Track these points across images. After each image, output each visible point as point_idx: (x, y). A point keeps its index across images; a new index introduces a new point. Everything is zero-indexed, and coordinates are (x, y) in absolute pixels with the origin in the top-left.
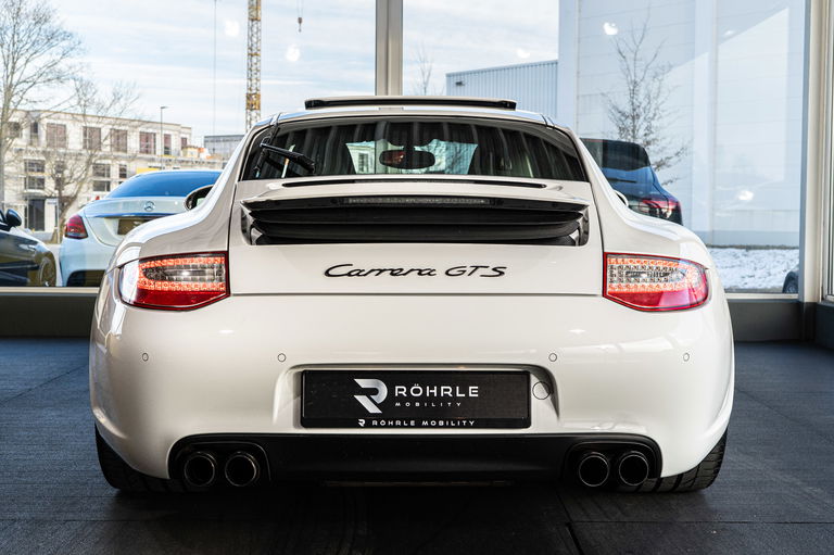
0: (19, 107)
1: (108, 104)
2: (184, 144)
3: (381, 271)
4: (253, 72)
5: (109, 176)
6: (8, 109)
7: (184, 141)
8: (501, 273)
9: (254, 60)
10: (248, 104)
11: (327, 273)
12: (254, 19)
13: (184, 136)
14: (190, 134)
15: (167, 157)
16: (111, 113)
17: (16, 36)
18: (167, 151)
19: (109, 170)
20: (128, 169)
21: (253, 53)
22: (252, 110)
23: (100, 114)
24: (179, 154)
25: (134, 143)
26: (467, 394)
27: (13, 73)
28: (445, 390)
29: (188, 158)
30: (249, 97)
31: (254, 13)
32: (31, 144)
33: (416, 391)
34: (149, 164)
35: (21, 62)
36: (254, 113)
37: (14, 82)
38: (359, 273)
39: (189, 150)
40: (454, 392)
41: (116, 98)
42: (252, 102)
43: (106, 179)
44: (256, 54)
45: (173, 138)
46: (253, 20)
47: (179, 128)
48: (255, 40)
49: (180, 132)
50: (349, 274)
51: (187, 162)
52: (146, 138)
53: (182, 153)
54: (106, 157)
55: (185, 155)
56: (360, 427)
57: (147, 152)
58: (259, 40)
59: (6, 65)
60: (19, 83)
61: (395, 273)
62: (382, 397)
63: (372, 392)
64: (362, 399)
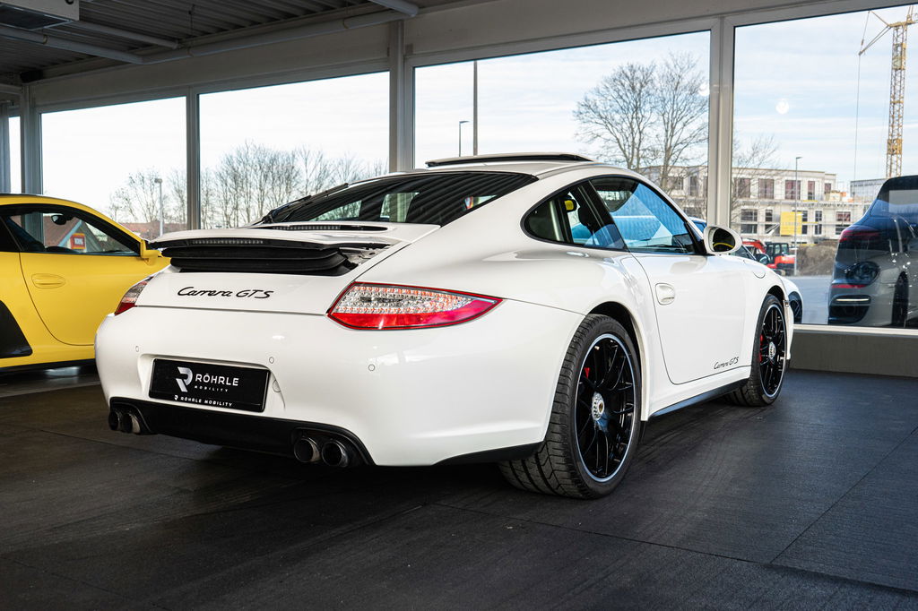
0: (676, 164)
1: (748, 158)
2: (828, 189)
3: (205, 292)
4: (895, 118)
5: (756, 220)
6: (667, 166)
7: (828, 186)
8: (268, 296)
9: (897, 107)
10: (889, 150)
11: (179, 294)
12: (898, 69)
13: (827, 182)
14: (835, 180)
15: (811, 202)
16: (751, 165)
17: (675, 106)
18: (811, 196)
19: (756, 214)
20: (773, 213)
21: (895, 101)
22: (892, 155)
23: (740, 166)
24: (822, 199)
25: (780, 191)
26: (232, 383)
27: (672, 136)
28: (222, 380)
29: (831, 201)
30: (890, 142)
31: (898, 64)
32: (691, 194)
33: (207, 379)
34: (793, 208)
35: (679, 126)
36: (894, 158)
37: (673, 143)
38: (194, 293)
39: (832, 194)
40: (225, 382)
41: (755, 151)
42: (894, 147)
43: (754, 223)
44: (899, 102)
45: (816, 184)
46: (896, 70)
47: (823, 175)
48: (898, 88)
49: (823, 179)
50: (188, 294)
51: (830, 205)
52: (791, 185)
53: (824, 198)
54: (753, 204)
55: (828, 199)
56: (174, 400)
57: (792, 198)
58: (902, 88)
59: (667, 131)
60: (676, 145)
61: (211, 293)
62: (189, 381)
63: (184, 377)
64: (179, 381)
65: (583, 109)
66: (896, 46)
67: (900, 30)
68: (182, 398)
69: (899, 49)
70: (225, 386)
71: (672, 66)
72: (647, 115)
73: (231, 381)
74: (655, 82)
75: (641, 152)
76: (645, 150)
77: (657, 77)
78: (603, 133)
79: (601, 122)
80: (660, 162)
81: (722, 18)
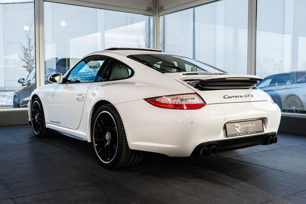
8: (253, 96)
11: (224, 98)
38: (230, 97)
61: (236, 97)
62: (240, 128)
63: (238, 127)
64: (237, 129)
68: (240, 134)
70: (252, 127)
73: (253, 125)
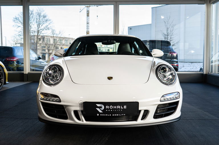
0: (40, 35)
1: (58, 34)
4: (88, 27)
6: (38, 35)
9: (88, 24)
16: (59, 36)
17: (39, 20)
19: (58, 48)
20: (62, 47)
23: (56, 36)
27: (39, 28)
30: (87, 32)
31: (88, 15)
32: (43, 42)
35: (41, 25)
37: (39, 30)
41: (60, 33)
48: (88, 20)
52: (66, 41)
54: (58, 45)
59: (38, 26)
60: (40, 30)
65: (15, 19)
66: (87, 11)
67: (88, 8)
69: (88, 12)
71: (39, 10)
72: (32, 22)
74: (34, 14)
75: (31, 31)
76: (32, 31)
77: (35, 13)
78: (21, 26)
79: (20, 23)
80: (36, 34)
81: (116, 3)
